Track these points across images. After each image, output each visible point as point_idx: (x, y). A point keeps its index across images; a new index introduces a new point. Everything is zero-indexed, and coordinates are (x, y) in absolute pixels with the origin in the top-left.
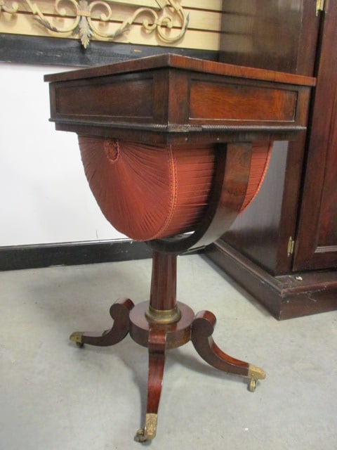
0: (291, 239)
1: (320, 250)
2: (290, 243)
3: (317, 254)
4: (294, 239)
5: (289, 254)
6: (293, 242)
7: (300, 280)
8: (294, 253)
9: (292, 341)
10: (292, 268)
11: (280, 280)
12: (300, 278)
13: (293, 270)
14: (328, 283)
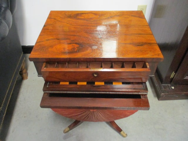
1: (187, 78)
2: (173, 73)
3: (185, 79)
4: (175, 72)
5: (171, 78)
6: (174, 74)
8: (173, 78)
11: (164, 87)
12: (173, 88)
14: (185, 92)
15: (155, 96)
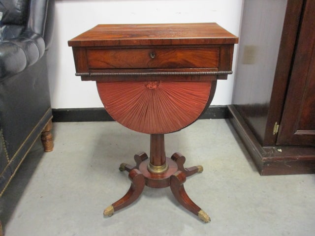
0: (276, 123)
1: (299, 132)
2: (275, 126)
3: (297, 135)
4: (279, 124)
5: (274, 134)
6: (278, 126)
7: (280, 152)
8: (278, 133)
9: (264, 192)
10: (276, 142)
11: (266, 150)
12: (280, 150)
13: (277, 144)
14: (300, 156)
15: (254, 171)
